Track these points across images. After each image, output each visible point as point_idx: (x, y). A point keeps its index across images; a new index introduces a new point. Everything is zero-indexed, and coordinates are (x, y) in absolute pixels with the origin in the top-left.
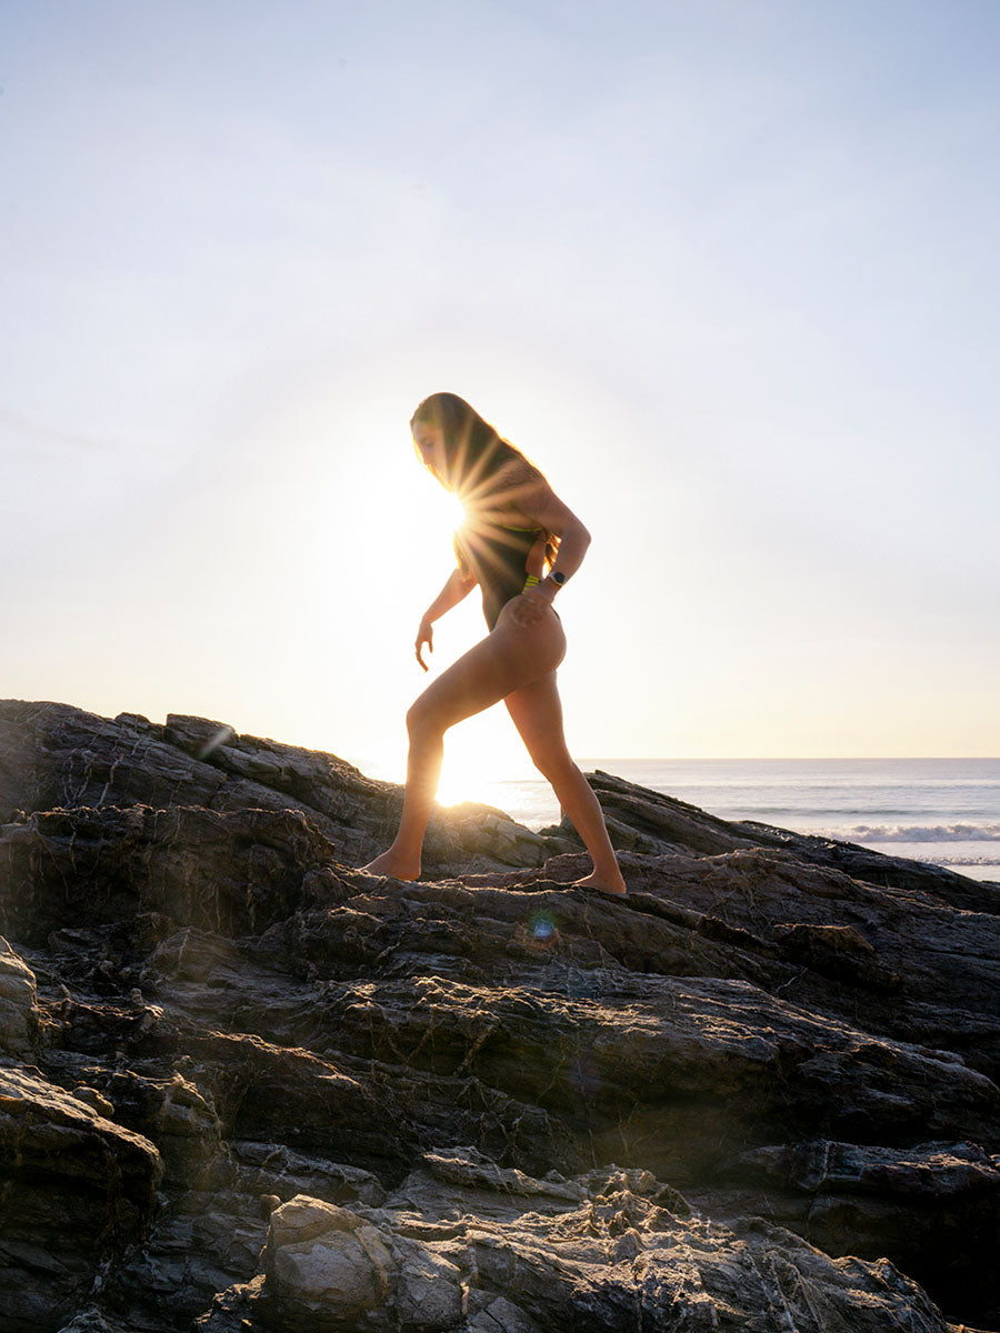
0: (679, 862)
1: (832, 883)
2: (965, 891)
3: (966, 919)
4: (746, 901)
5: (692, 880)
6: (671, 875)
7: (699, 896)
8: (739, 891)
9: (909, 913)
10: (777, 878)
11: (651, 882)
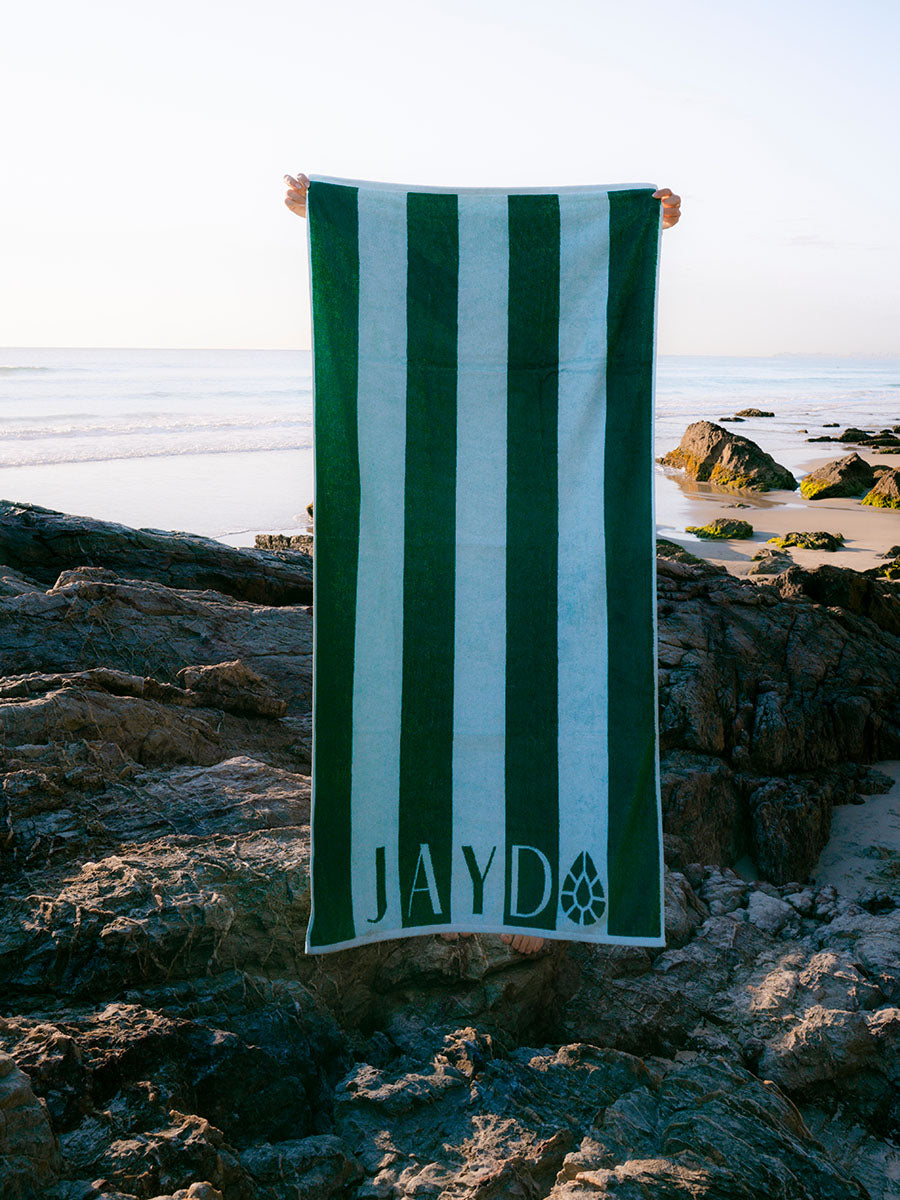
0: (38, 601)
1: (163, 600)
2: (145, 548)
3: (263, 615)
4: (105, 633)
5: (55, 619)
6: (34, 616)
7: (67, 635)
8: (97, 623)
9: (224, 619)
10: (120, 603)
11: (21, 628)
